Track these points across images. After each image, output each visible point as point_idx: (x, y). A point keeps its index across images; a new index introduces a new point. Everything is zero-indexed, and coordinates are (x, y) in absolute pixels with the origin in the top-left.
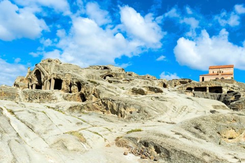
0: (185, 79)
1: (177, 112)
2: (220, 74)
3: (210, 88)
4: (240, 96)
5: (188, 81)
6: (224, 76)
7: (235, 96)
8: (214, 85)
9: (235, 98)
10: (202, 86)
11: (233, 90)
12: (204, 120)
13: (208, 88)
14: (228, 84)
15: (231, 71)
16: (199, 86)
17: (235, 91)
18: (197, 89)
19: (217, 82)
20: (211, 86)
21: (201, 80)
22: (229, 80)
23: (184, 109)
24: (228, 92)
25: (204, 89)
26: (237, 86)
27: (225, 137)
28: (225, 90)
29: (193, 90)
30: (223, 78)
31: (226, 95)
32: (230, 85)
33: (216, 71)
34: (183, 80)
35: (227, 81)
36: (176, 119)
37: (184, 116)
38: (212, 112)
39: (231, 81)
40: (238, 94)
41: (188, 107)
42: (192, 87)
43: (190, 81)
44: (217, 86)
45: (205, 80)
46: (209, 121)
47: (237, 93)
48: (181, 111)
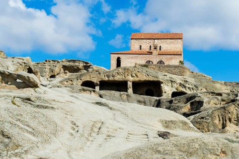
0: (74, 61)
1: (82, 136)
2: (155, 52)
3: (134, 83)
4: (201, 103)
5: (81, 65)
6: (163, 58)
7: (192, 104)
8: (143, 77)
9: (192, 109)
10: (118, 78)
11: (184, 90)
13: (130, 84)
14: (174, 76)
15: (177, 46)
16: (111, 79)
17: (188, 92)
18: (106, 85)
19: (150, 70)
20: (136, 79)
21: (114, 63)
22: (176, 67)
23: (96, 130)
24: (174, 94)
25: (121, 86)
26: (192, 80)
28: (168, 90)
29: (97, 88)
30: (161, 62)
31: (171, 102)
32: (178, 79)
33: (146, 45)
34: (71, 64)
35: (171, 69)
36: (82, 153)
37: (100, 145)
38: (163, 135)
39: (179, 69)
40: (197, 99)
41: (107, 125)
42: (95, 80)
43: (87, 67)
44: (151, 79)
45: (123, 64)
46: (171, 154)
47: (193, 97)
48: (90, 135)
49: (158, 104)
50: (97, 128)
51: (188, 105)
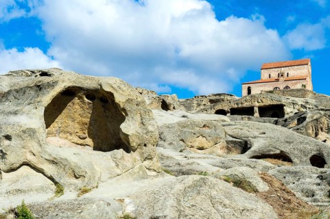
2: (281, 79)
4: (305, 118)
6: (289, 84)
8: (268, 102)
9: (298, 124)
10: (246, 105)
12: (169, 127)
13: (256, 109)
14: (296, 99)
16: (240, 106)
19: (275, 96)
20: (262, 104)
21: (245, 92)
22: (298, 90)
25: (248, 111)
26: (312, 101)
27: (192, 147)
30: (287, 87)
31: (285, 120)
32: (300, 101)
33: (275, 73)
39: (301, 92)
42: (227, 109)
44: (275, 103)
45: (252, 92)
51: (296, 121)
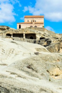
0: (3, 26)
1: (6, 54)
2: (34, 23)
3: (26, 35)
4: (50, 42)
5: (6, 28)
6: (37, 25)
7: (47, 42)
8: (29, 32)
9: (47, 44)
10: (20, 32)
11: (44, 37)
12: (35, 60)
13: (24, 35)
15: (42, 20)
16: (17, 33)
17: (46, 38)
18: (15, 35)
19: (32, 30)
20: (27, 33)
21: (18, 27)
22: (41, 28)
23: (11, 52)
24: (41, 38)
26: (47, 33)
27: (53, 75)
28: (38, 37)
29: (12, 36)
30: (36, 26)
31: (39, 41)
32: (42, 33)
33: (30, 20)
34: (2, 27)
35: (39, 29)
36: (6, 60)
37: (13, 58)
38: (36, 54)
39: (43, 29)
40: (49, 40)
41: (16, 50)
42: (11, 33)
43: (8, 28)
44: (32, 33)
45: (21, 27)
46: (39, 60)
47: (48, 39)
48: (9, 54)
49: (35, 42)
50: (12, 51)
51: (46, 42)
